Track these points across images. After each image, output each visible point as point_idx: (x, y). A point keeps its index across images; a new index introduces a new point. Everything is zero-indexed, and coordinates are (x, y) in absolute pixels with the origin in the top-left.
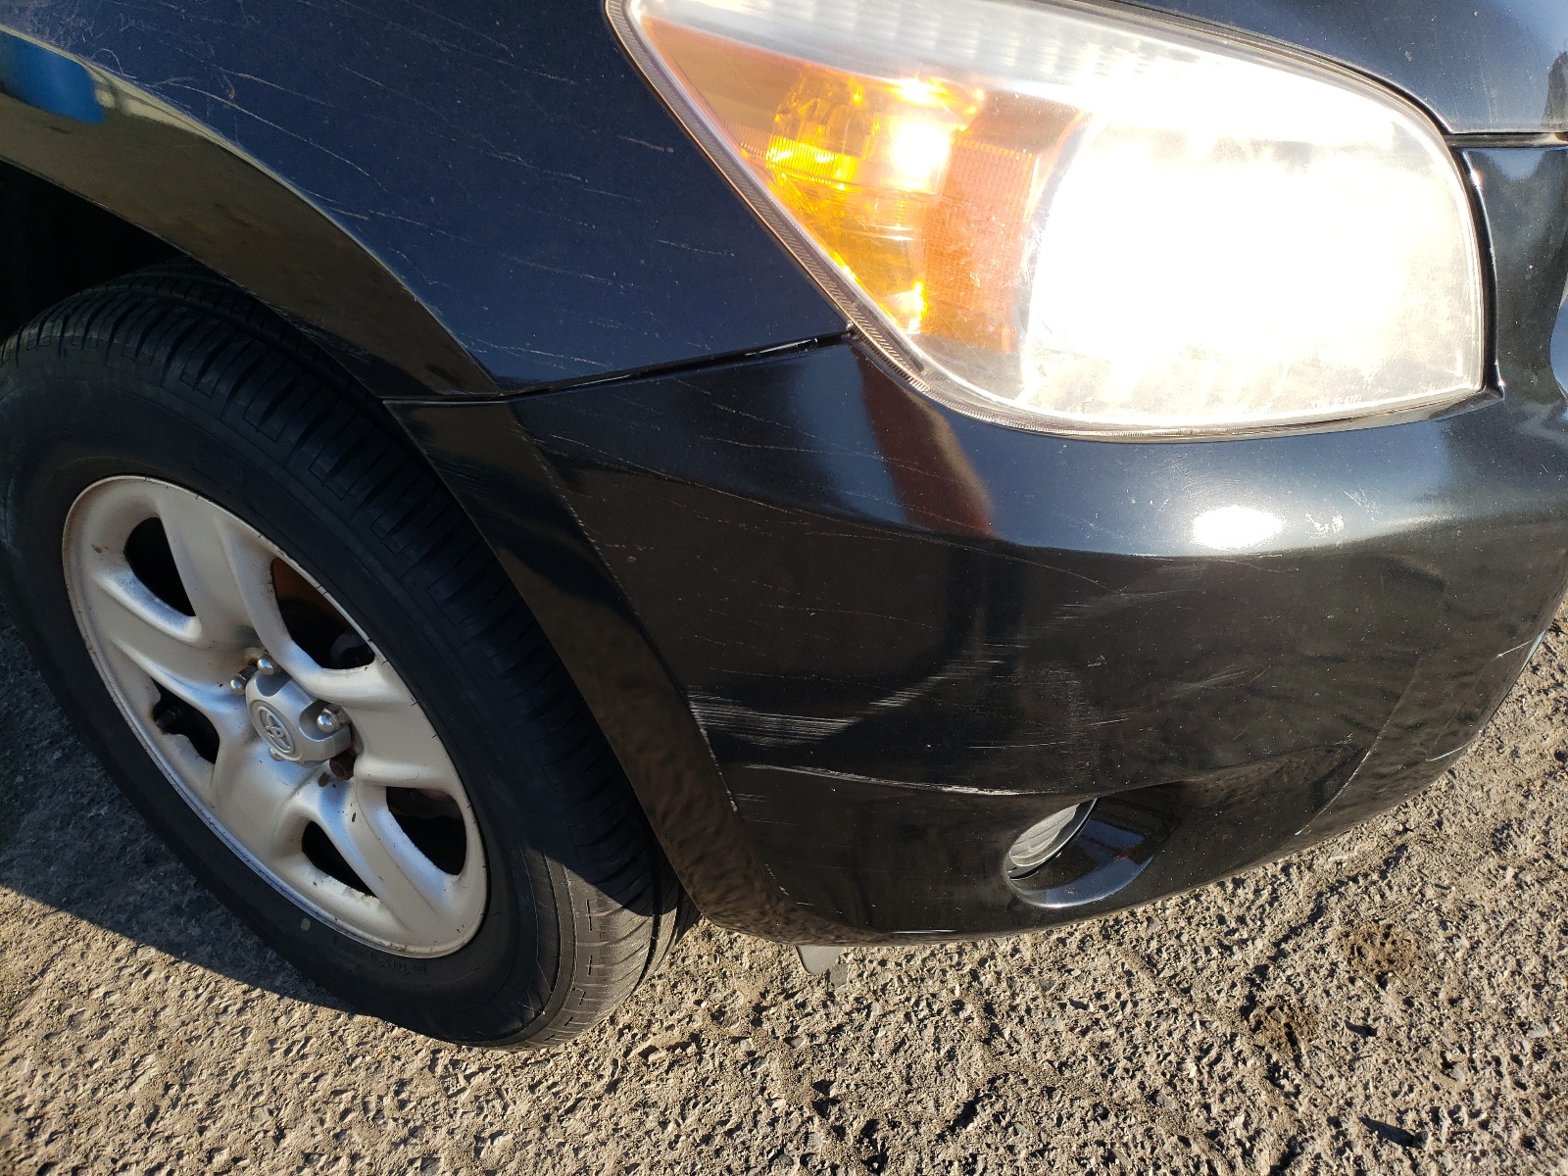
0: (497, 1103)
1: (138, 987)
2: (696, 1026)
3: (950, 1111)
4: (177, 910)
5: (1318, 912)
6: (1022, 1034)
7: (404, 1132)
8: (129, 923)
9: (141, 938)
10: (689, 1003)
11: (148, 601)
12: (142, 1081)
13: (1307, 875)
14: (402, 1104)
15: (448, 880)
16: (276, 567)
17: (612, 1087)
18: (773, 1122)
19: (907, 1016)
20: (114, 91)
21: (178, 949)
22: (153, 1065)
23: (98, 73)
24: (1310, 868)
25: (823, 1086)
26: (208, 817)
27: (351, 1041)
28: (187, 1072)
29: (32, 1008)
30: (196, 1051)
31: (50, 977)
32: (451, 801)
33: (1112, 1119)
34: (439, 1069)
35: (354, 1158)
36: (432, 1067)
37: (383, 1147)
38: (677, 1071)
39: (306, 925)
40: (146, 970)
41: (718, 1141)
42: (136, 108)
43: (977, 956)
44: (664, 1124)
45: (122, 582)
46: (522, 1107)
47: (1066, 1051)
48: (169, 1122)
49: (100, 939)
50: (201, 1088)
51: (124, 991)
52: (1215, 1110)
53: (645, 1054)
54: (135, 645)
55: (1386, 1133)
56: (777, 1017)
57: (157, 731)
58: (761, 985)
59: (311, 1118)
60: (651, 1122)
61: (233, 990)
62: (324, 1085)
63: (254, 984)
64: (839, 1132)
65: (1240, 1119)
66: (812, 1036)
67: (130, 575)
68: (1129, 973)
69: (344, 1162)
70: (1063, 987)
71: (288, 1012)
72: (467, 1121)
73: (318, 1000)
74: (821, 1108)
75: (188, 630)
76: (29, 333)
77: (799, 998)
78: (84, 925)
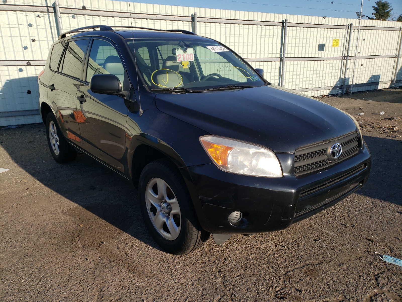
0: (179, 263)
1: (140, 245)
2: (206, 261)
3: (236, 276)
4: (146, 239)
5: (303, 267)
6: (250, 270)
7: (167, 264)
8: (141, 239)
9: (141, 241)
10: (206, 259)
11: (153, 193)
12: (139, 253)
13: (304, 263)
14: (168, 261)
15: (178, 228)
16: (168, 188)
17: (193, 264)
18: (212, 272)
19: (234, 266)
20: (159, 140)
21: (145, 242)
22: (141, 252)
23: (158, 139)
24: (305, 262)
25: (220, 270)
26: (153, 223)
27: (163, 254)
28: (144, 253)
29: (129, 245)
30: (146, 252)
31: (131, 242)
32: (179, 215)
33: (258, 281)
34: (173, 259)
35: (161, 265)
36: (172, 259)
37: (164, 264)
38: (202, 265)
39: (161, 238)
40: (141, 244)
41: (204, 272)
42: (162, 143)
43: (247, 262)
44: (198, 269)
45: (151, 191)
46: (182, 264)
47: (255, 273)
48: (141, 257)
49: (137, 240)
50: (145, 256)
51: (139, 245)
52: (273, 283)
53: (198, 262)
54: (151, 199)
55: (298, 290)
56: (217, 262)
57: (150, 211)
58: (216, 259)
59: (157, 260)
60: (197, 269)
61: (151, 247)
62: (159, 258)
63: (153, 247)
64: (220, 274)
65: (277, 284)
66: (221, 265)
67: (152, 190)
68: (269, 268)
69: (160, 265)
70: (258, 267)
71: (157, 251)
72: (175, 264)
73: (160, 250)
74: (219, 272)
75: (157, 197)
76: (150, 163)
77: (220, 261)
78: (135, 238)
